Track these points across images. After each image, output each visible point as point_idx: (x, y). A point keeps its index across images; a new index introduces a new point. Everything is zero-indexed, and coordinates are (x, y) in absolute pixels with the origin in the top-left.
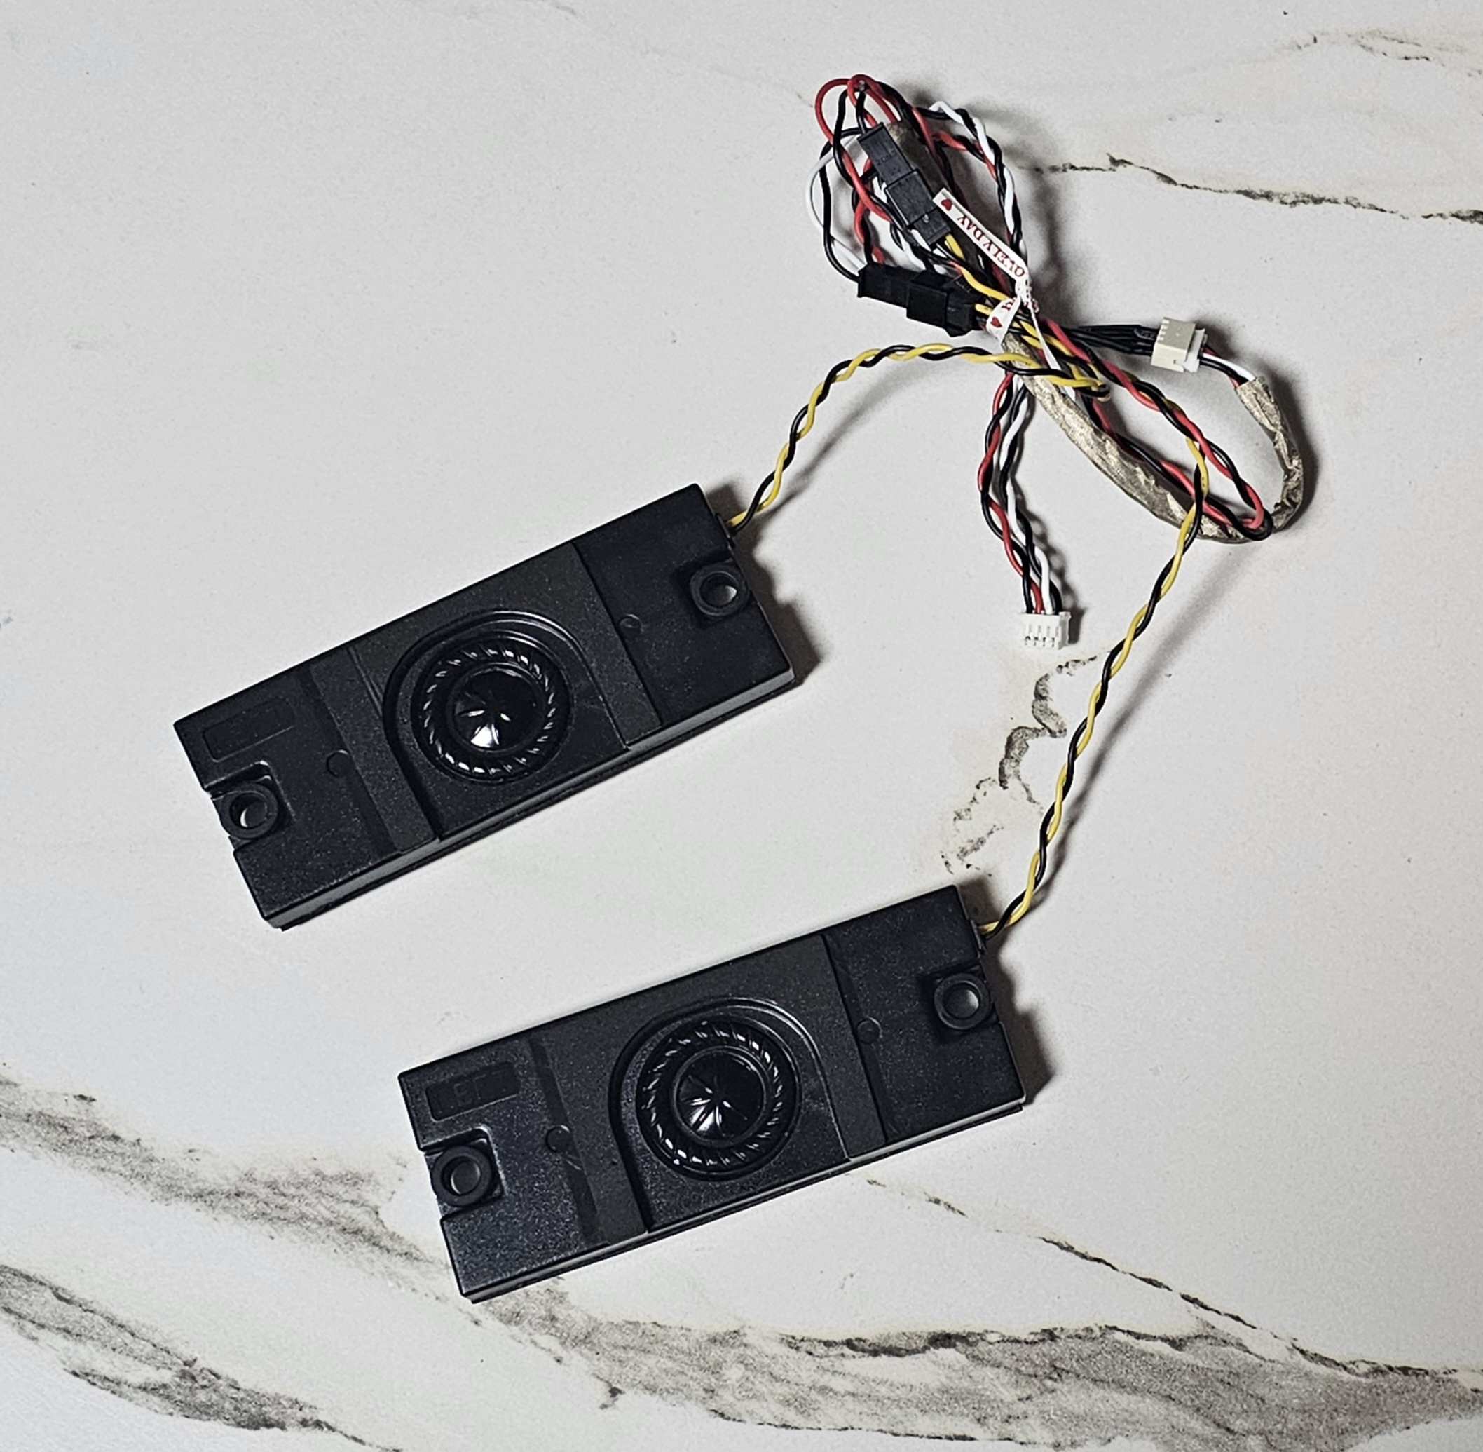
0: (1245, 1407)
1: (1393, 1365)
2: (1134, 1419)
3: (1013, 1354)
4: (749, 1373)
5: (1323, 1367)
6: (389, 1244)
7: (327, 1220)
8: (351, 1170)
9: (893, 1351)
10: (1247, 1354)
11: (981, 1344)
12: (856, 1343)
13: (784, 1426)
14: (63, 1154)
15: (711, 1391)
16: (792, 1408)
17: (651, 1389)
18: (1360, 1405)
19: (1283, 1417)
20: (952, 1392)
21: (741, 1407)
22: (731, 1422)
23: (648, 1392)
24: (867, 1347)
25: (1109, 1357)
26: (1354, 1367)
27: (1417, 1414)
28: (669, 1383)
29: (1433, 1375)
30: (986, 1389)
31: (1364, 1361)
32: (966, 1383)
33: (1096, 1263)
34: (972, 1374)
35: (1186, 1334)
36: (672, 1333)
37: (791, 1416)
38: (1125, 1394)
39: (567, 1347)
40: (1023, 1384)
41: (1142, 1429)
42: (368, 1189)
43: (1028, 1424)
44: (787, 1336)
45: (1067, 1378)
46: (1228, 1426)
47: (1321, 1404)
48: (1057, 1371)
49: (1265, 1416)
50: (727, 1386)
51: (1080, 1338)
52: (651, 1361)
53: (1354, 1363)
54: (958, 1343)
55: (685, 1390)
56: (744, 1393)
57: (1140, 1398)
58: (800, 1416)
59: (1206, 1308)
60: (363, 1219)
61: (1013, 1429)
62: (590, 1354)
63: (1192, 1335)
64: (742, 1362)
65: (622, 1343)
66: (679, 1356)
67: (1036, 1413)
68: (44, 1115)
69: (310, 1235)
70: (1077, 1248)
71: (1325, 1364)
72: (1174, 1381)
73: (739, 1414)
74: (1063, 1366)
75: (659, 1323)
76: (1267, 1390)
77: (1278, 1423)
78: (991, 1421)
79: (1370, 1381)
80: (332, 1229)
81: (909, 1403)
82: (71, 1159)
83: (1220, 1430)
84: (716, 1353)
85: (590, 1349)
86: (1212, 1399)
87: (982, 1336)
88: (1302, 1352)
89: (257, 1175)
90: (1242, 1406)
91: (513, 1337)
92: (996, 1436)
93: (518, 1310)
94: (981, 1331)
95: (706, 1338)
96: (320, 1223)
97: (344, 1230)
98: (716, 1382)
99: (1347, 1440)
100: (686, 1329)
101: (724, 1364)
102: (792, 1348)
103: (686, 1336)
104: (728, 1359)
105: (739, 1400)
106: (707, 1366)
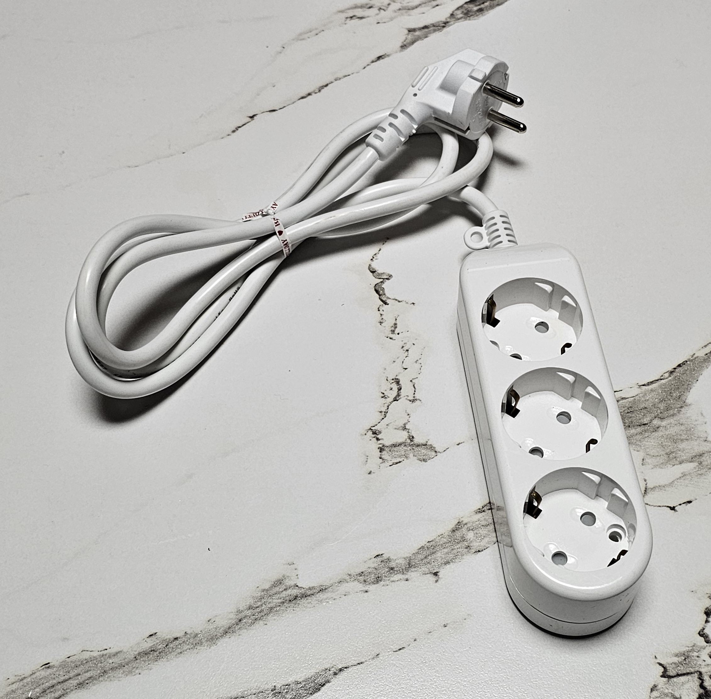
0: (642, 414)
1: (675, 367)
4: (476, 531)
5: (654, 384)
6: (311, 592)
7: (281, 603)
8: (275, 580)
10: (627, 399)
14: (161, 660)
15: (468, 547)
17: (447, 563)
18: (677, 386)
19: (657, 408)
21: (483, 544)
22: (484, 551)
23: (447, 565)
26: (664, 377)
27: (696, 375)
28: (452, 556)
29: (689, 360)
31: (664, 373)
36: (437, 540)
39: (406, 573)
42: (287, 581)
44: (477, 510)
46: (643, 423)
47: (664, 395)
49: (651, 411)
50: (472, 541)
52: (439, 554)
53: (662, 376)
55: (459, 554)
56: (480, 539)
60: (295, 592)
62: (416, 569)
64: (469, 530)
65: (423, 557)
66: (447, 545)
68: (141, 653)
69: (279, 612)
71: (654, 383)
73: (485, 546)
75: (430, 541)
76: (644, 404)
77: (658, 410)
79: (672, 377)
80: (285, 604)
82: (165, 659)
83: (642, 427)
84: (458, 534)
85: (414, 567)
86: (630, 420)
88: (643, 385)
89: (241, 609)
90: (641, 415)
91: (383, 585)
93: (377, 576)
95: (450, 533)
96: (280, 606)
97: (290, 600)
98: (467, 543)
99: (683, 398)
100: (441, 535)
101: (464, 535)
102: (482, 512)
103: (443, 537)
104: (464, 533)
105: (480, 542)
106: (459, 540)
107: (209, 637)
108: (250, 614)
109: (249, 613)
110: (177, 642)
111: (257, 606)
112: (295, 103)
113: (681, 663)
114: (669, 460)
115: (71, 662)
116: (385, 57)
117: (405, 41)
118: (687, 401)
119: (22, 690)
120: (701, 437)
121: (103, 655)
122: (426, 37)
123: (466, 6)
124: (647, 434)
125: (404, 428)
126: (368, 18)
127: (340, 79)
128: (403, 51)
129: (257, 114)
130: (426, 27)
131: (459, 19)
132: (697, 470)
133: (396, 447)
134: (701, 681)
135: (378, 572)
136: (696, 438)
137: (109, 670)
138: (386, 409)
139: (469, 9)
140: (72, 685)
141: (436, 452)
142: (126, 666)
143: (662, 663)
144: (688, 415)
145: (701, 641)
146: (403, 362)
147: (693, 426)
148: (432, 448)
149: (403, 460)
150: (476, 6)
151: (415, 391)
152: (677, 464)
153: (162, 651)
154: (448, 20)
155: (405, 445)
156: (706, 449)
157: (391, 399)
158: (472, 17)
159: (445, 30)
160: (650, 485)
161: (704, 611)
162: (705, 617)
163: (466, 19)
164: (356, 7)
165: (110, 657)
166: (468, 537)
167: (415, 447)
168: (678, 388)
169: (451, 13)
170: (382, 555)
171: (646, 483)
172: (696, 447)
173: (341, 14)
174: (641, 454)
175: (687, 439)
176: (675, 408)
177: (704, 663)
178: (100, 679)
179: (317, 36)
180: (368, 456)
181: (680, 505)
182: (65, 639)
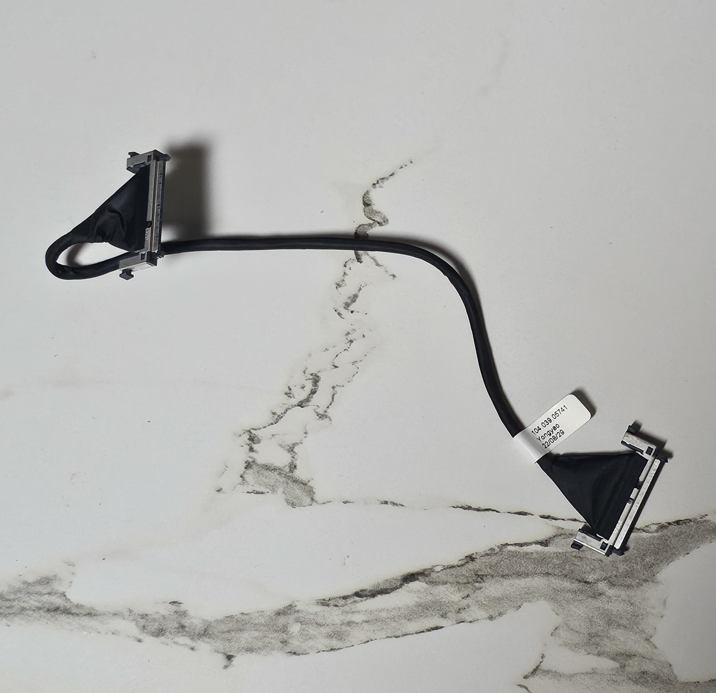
1: (670, 521)
2: (530, 591)
3: (452, 574)
4: (304, 626)
6: (77, 611)
7: (37, 608)
8: (43, 575)
9: (384, 592)
11: (432, 573)
12: (360, 593)
13: (332, 650)
15: (284, 642)
16: (334, 639)
17: (250, 650)
18: (657, 548)
20: (423, 604)
21: (305, 645)
22: (301, 656)
23: (249, 652)
24: (368, 593)
25: (508, 561)
26: (649, 529)
27: (691, 545)
28: (260, 644)
29: (695, 520)
30: (442, 598)
32: (430, 598)
33: (487, 512)
34: (431, 592)
35: (548, 536)
36: (253, 616)
37: (335, 643)
38: (522, 578)
39: (195, 640)
40: (463, 589)
41: (537, 595)
42: (56, 583)
43: (471, 610)
44: (320, 600)
45: (487, 580)
46: (585, 580)
48: (480, 577)
50: (293, 637)
51: (488, 555)
52: (246, 635)
53: (648, 526)
54: (419, 577)
55: (269, 645)
56: (304, 638)
57: (531, 579)
58: (339, 642)
59: (556, 519)
60: (59, 601)
61: (463, 615)
62: (210, 640)
63: (551, 536)
64: (298, 621)
65: (226, 630)
66: (261, 628)
67: (474, 602)
69: (30, 618)
70: (473, 506)
72: (548, 564)
73: (305, 650)
74: (483, 573)
75: (245, 612)
78: (449, 614)
79: (659, 534)
80: (41, 611)
81: (400, 618)
83: (581, 584)
84: (282, 620)
85: (209, 638)
86: (573, 568)
87: (432, 570)
91: (163, 643)
92: (455, 623)
93: (161, 627)
94: (430, 567)
95: (274, 614)
96: (34, 610)
97: (49, 610)
98: (286, 636)
99: (655, 569)
100: (261, 611)
101: (288, 625)
102: (325, 606)
103: (262, 615)
104: (290, 622)
105: (302, 642)
106: (279, 629)
114: (588, 644)
120: (645, 633)
124: (581, 597)
125: (291, 449)
132: (614, 673)
133: (268, 471)
135: (165, 623)
136: (638, 630)
138: (283, 412)
141: (312, 499)
146: (337, 356)
147: (644, 613)
148: (310, 492)
149: (268, 492)
151: (330, 404)
155: (280, 473)
156: (641, 651)
157: (295, 401)
160: (544, 666)
167: (291, 482)
170: (180, 603)
171: (541, 660)
174: (558, 620)
175: (626, 627)
176: (637, 578)
180: (227, 467)
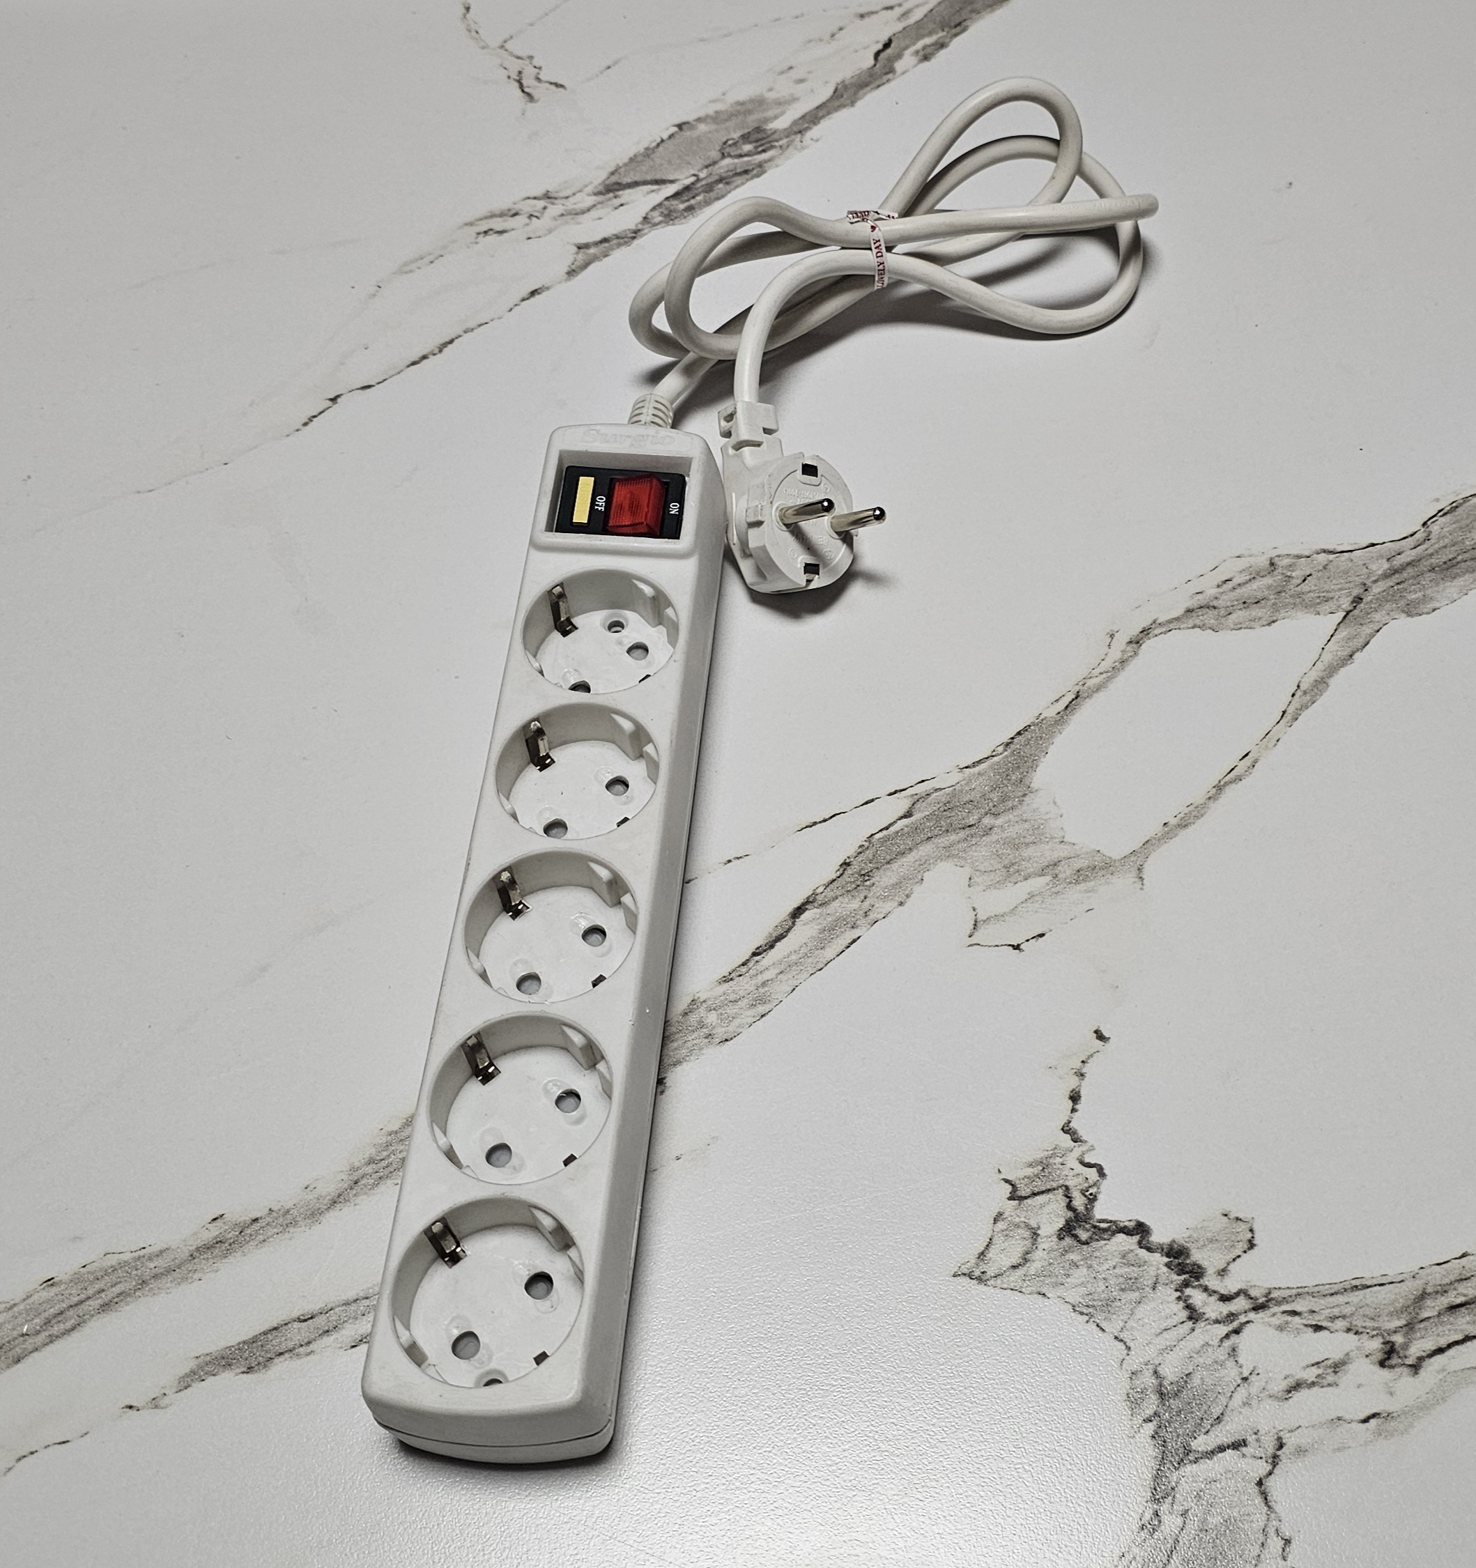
107: (308, 1213)
108: (371, 1171)
109: (369, 1169)
110: (256, 1226)
111: (381, 1158)
112: (402, 373)
113: (1037, 1176)
115: (89, 1273)
116: (543, 291)
117: (573, 264)
118: (1032, 785)
119: (12, 1324)
121: (139, 1258)
122: (606, 256)
123: (666, 203)
126: (513, 232)
127: (472, 330)
128: (570, 280)
129: (342, 395)
130: (605, 240)
131: (656, 225)
134: (1068, 1200)
137: (150, 1279)
139: (672, 208)
140: (91, 1308)
142: (177, 1270)
143: (1010, 1179)
144: (1035, 806)
145: (1066, 1140)
150: (683, 202)
152: (1021, 881)
153: (234, 1242)
154: (640, 227)
158: (676, 221)
159: (636, 242)
161: (1068, 1096)
162: (1070, 1103)
163: (667, 223)
164: (493, 216)
165: (150, 1259)
166: (708, 1021)
168: (1018, 767)
169: (644, 215)
172: (1048, 852)
173: (467, 228)
177: (1072, 1173)
178: (137, 1294)
179: (432, 265)
181: (1027, 941)
182: (76, 1239)
